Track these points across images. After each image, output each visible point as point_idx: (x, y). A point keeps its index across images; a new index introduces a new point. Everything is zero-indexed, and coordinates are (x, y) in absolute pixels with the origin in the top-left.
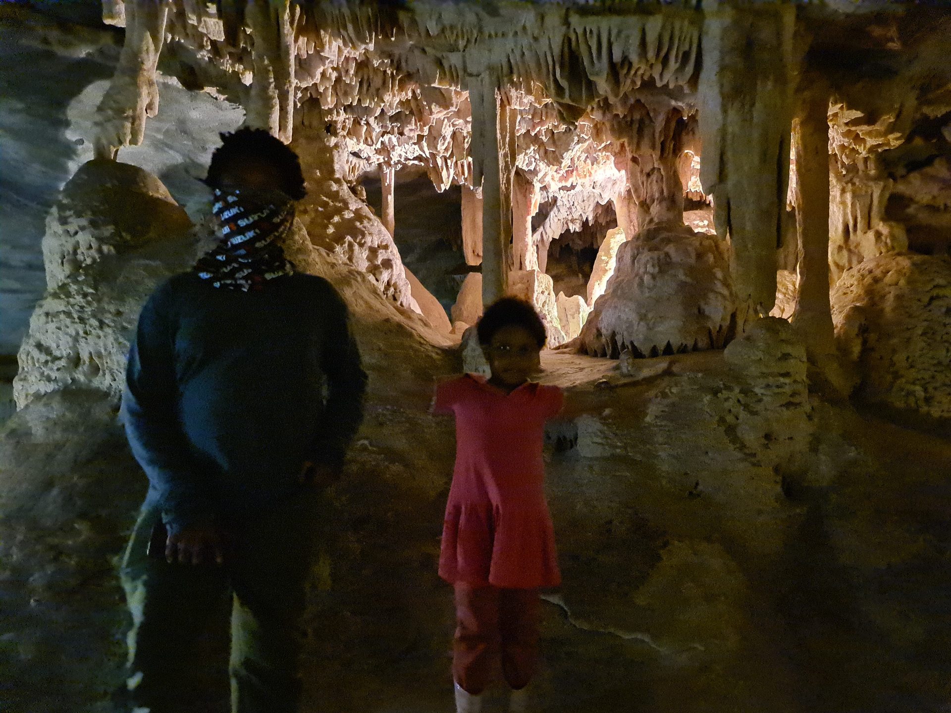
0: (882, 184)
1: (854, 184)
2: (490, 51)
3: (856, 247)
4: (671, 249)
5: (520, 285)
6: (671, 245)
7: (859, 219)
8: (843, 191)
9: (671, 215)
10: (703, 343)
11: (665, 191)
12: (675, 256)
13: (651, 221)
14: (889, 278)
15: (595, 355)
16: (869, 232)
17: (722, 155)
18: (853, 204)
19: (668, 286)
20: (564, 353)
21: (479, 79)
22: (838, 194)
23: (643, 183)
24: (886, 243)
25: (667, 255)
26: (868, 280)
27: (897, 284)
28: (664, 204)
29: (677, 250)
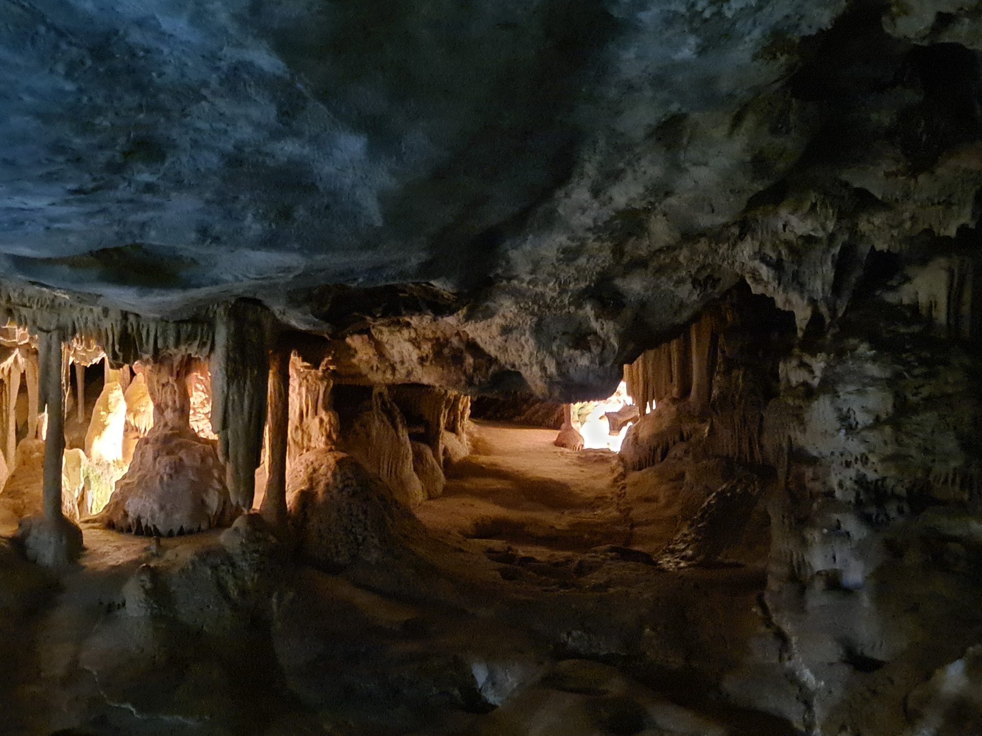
0: (325, 383)
1: (308, 381)
2: (59, 315)
3: (307, 428)
4: (182, 454)
5: (37, 454)
6: (183, 451)
7: (310, 407)
8: (300, 386)
9: (182, 423)
10: (204, 526)
11: (177, 403)
12: (187, 461)
13: (166, 425)
14: (323, 470)
15: (121, 531)
16: (316, 417)
17: (225, 411)
18: (307, 397)
19: (182, 486)
20: (94, 528)
21: (49, 334)
22: (297, 387)
23: (158, 390)
24: (326, 429)
25: (181, 459)
26: (310, 470)
27: (326, 475)
28: (177, 414)
29: (187, 456)
